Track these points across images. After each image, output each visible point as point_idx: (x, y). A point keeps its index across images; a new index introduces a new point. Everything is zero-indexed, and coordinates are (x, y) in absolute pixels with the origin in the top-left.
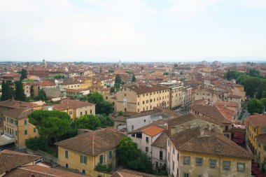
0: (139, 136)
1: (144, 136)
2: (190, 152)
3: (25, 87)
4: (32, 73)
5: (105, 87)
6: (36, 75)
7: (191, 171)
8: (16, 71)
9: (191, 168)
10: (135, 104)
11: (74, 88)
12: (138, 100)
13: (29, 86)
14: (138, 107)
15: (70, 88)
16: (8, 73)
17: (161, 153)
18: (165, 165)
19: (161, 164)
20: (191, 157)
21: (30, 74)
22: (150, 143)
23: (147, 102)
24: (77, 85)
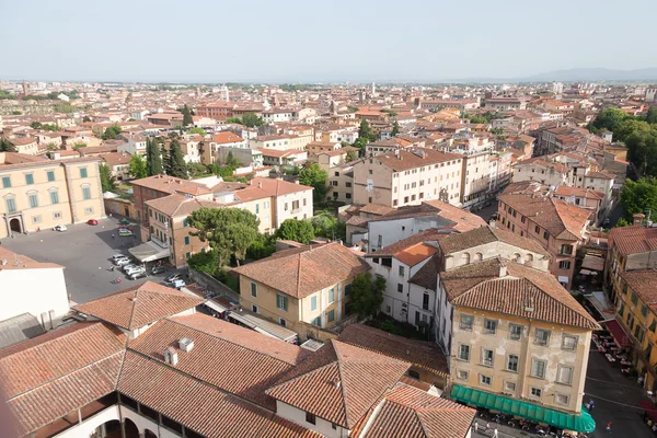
0: (387, 262)
1: (396, 263)
2: (474, 309)
3: (189, 145)
4: (204, 111)
5: (338, 146)
6: (210, 116)
7: (473, 342)
8: (175, 106)
9: (475, 338)
10: (390, 189)
11: (277, 148)
12: (395, 181)
13: (195, 144)
14: (394, 197)
15: (271, 147)
16: (161, 110)
17: (426, 298)
18: (432, 320)
19: (425, 316)
20: (476, 318)
21: (199, 114)
22: (406, 278)
23: (414, 185)
24: (283, 141)
